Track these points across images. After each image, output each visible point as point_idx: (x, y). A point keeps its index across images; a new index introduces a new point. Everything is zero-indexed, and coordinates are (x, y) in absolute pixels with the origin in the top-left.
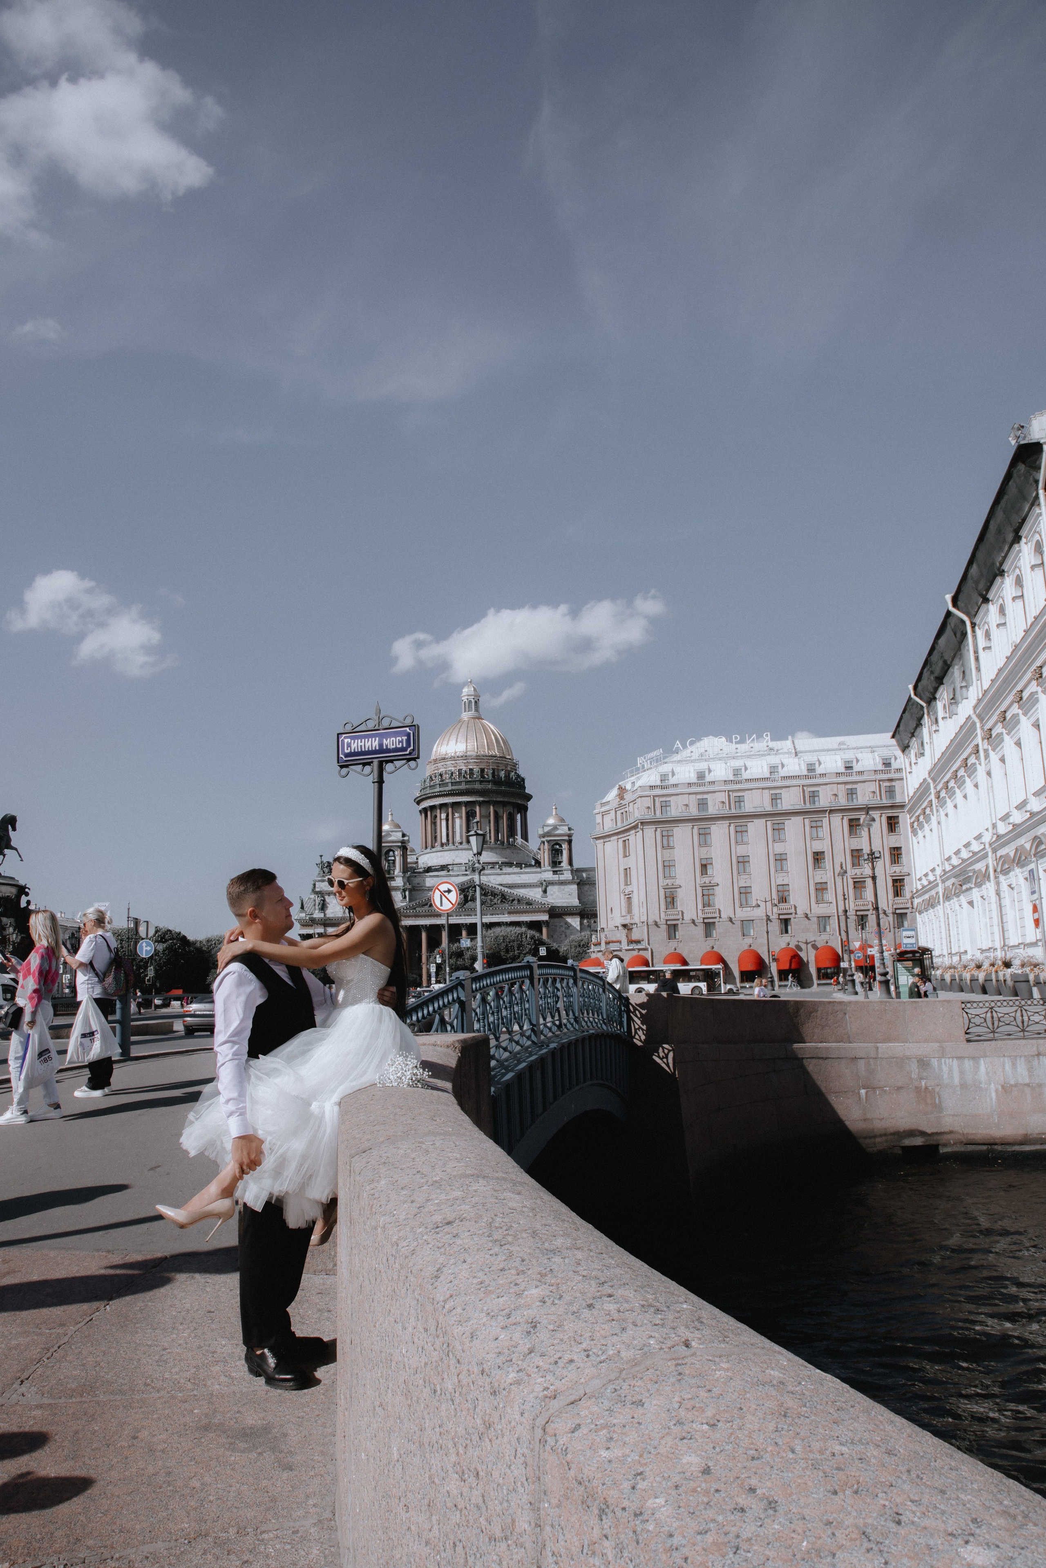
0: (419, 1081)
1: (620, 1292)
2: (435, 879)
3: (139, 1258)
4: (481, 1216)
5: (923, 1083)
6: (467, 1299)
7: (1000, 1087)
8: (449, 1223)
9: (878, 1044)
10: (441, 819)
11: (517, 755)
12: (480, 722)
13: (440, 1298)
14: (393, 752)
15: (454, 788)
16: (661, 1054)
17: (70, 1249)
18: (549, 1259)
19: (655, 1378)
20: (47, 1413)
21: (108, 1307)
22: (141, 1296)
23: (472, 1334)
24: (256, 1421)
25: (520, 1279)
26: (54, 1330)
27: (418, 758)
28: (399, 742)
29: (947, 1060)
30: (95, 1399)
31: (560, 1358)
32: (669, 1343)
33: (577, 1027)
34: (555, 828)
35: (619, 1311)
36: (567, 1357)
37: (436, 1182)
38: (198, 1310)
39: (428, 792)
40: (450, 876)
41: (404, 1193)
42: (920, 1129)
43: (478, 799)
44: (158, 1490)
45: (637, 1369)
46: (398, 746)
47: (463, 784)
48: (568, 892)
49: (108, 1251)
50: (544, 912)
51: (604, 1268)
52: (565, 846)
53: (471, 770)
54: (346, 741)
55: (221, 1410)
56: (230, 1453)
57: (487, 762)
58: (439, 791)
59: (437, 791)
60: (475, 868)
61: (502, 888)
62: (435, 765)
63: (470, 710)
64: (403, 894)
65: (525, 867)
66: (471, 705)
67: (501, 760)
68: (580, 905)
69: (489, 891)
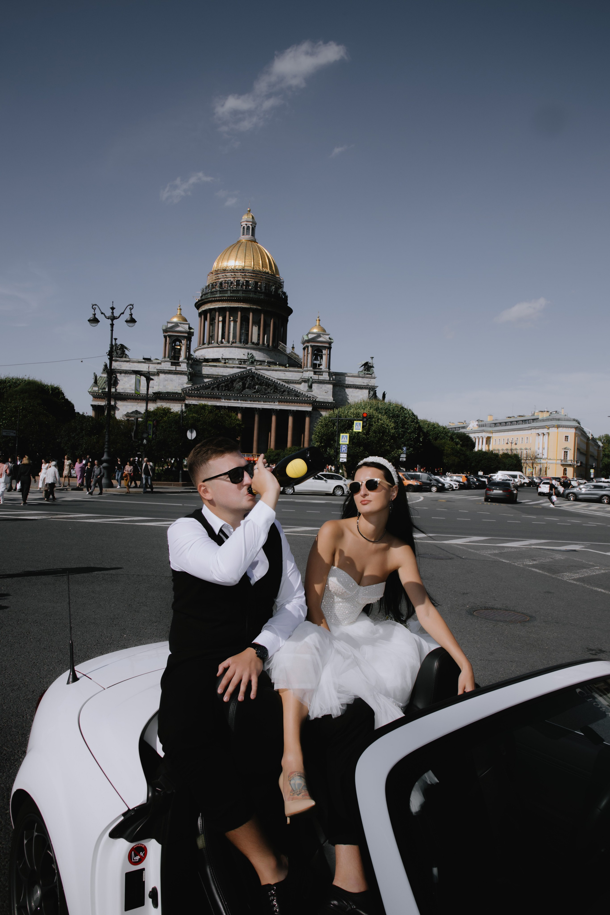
2: (214, 368)
10: (219, 321)
12: (256, 245)
15: (232, 295)
34: (319, 336)
39: (209, 297)
40: (227, 367)
43: (252, 307)
47: (241, 292)
48: (325, 390)
50: (310, 403)
52: (324, 352)
53: (247, 282)
57: (261, 277)
58: (219, 297)
59: (216, 297)
60: (253, 361)
61: (275, 380)
62: (215, 276)
63: (248, 234)
64: (189, 377)
65: (289, 366)
66: (249, 230)
67: (272, 278)
68: (334, 402)
69: (265, 382)
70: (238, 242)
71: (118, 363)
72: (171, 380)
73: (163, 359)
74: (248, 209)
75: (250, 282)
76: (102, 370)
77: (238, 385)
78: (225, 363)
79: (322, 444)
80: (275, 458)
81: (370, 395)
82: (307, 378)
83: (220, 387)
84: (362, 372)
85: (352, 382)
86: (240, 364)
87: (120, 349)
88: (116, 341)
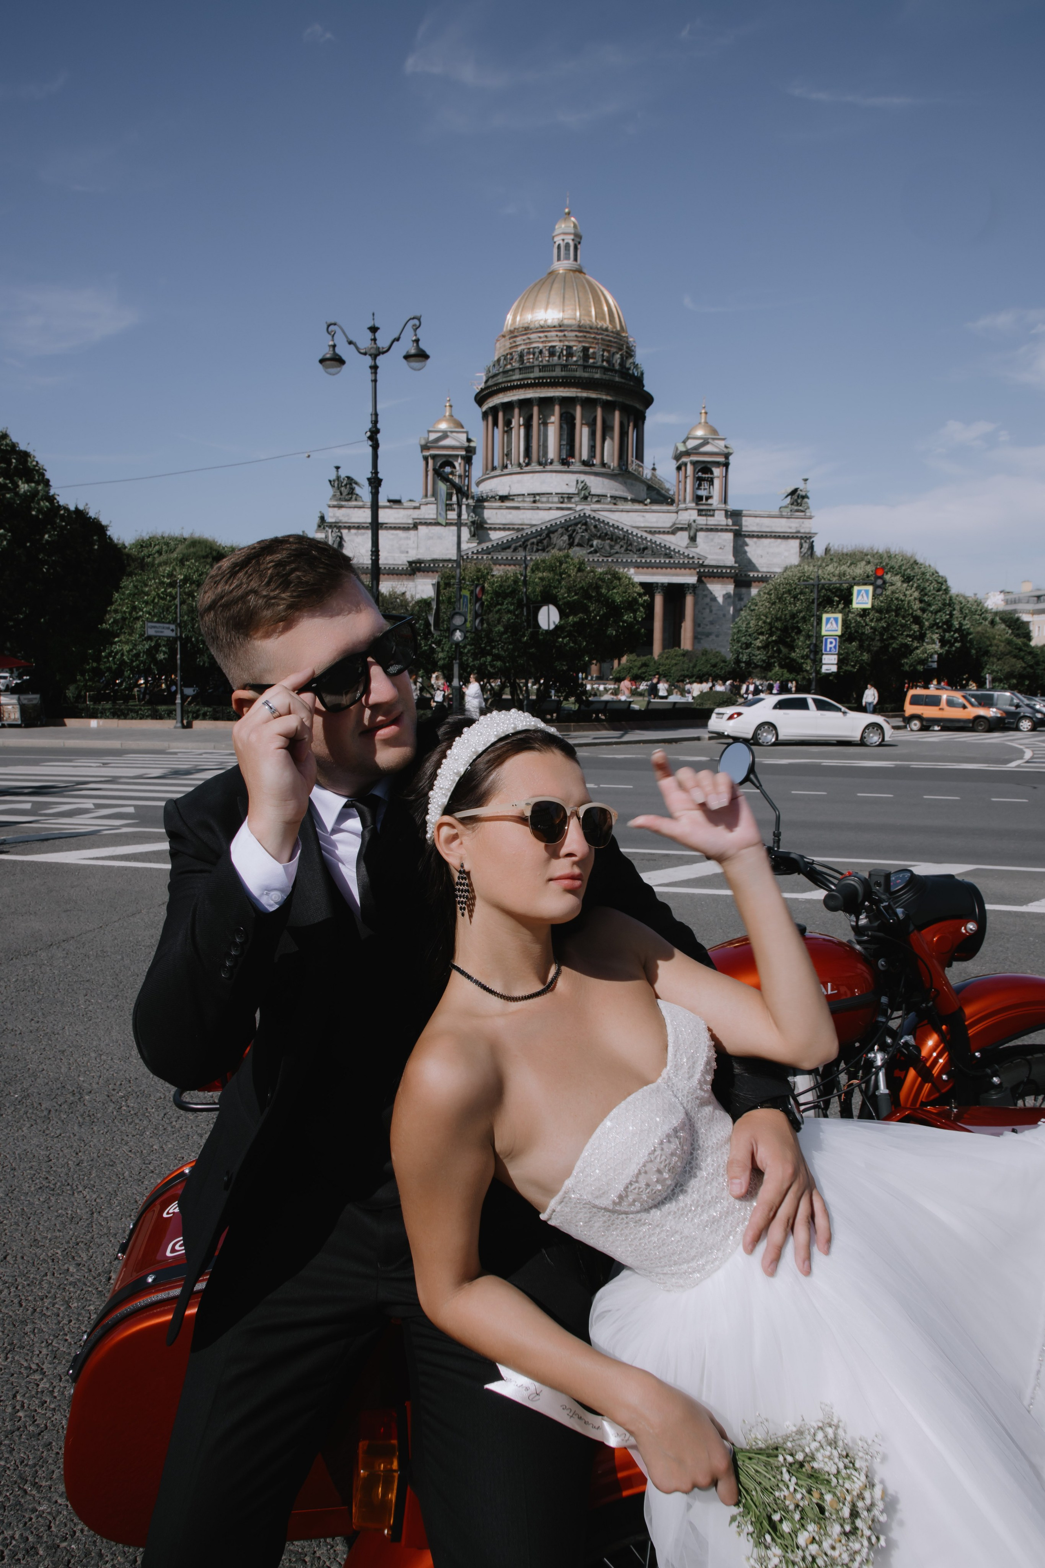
2: (514, 512)
10: (520, 426)
12: (584, 278)
15: (542, 374)
34: (706, 442)
39: (500, 381)
40: (538, 508)
43: (579, 395)
47: (558, 369)
48: (718, 543)
50: (690, 569)
52: (717, 471)
53: (569, 348)
57: (594, 338)
58: (518, 380)
59: (514, 381)
60: (586, 496)
61: (629, 528)
62: (511, 341)
63: (568, 258)
64: (472, 529)
65: (651, 503)
66: (569, 250)
67: (614, 338)
68: (737, 565)
69: (609, 533)
70: (551, 273)
71: (343, 510)
72: (440, 537)
73: (424, 500)
74: (567, 210)
75: (575, 348)
76: (316, 527)
77: (561, 540)
78: (534, 502)
79: (774, 638)
80: (640, 671)
81: (802, 549)
82: (687, 522)
83: (527, 545)
84: (786, 507)
85: (768, 527)
86: (562, 503)
87: (346, 485)
88: (338, 471)
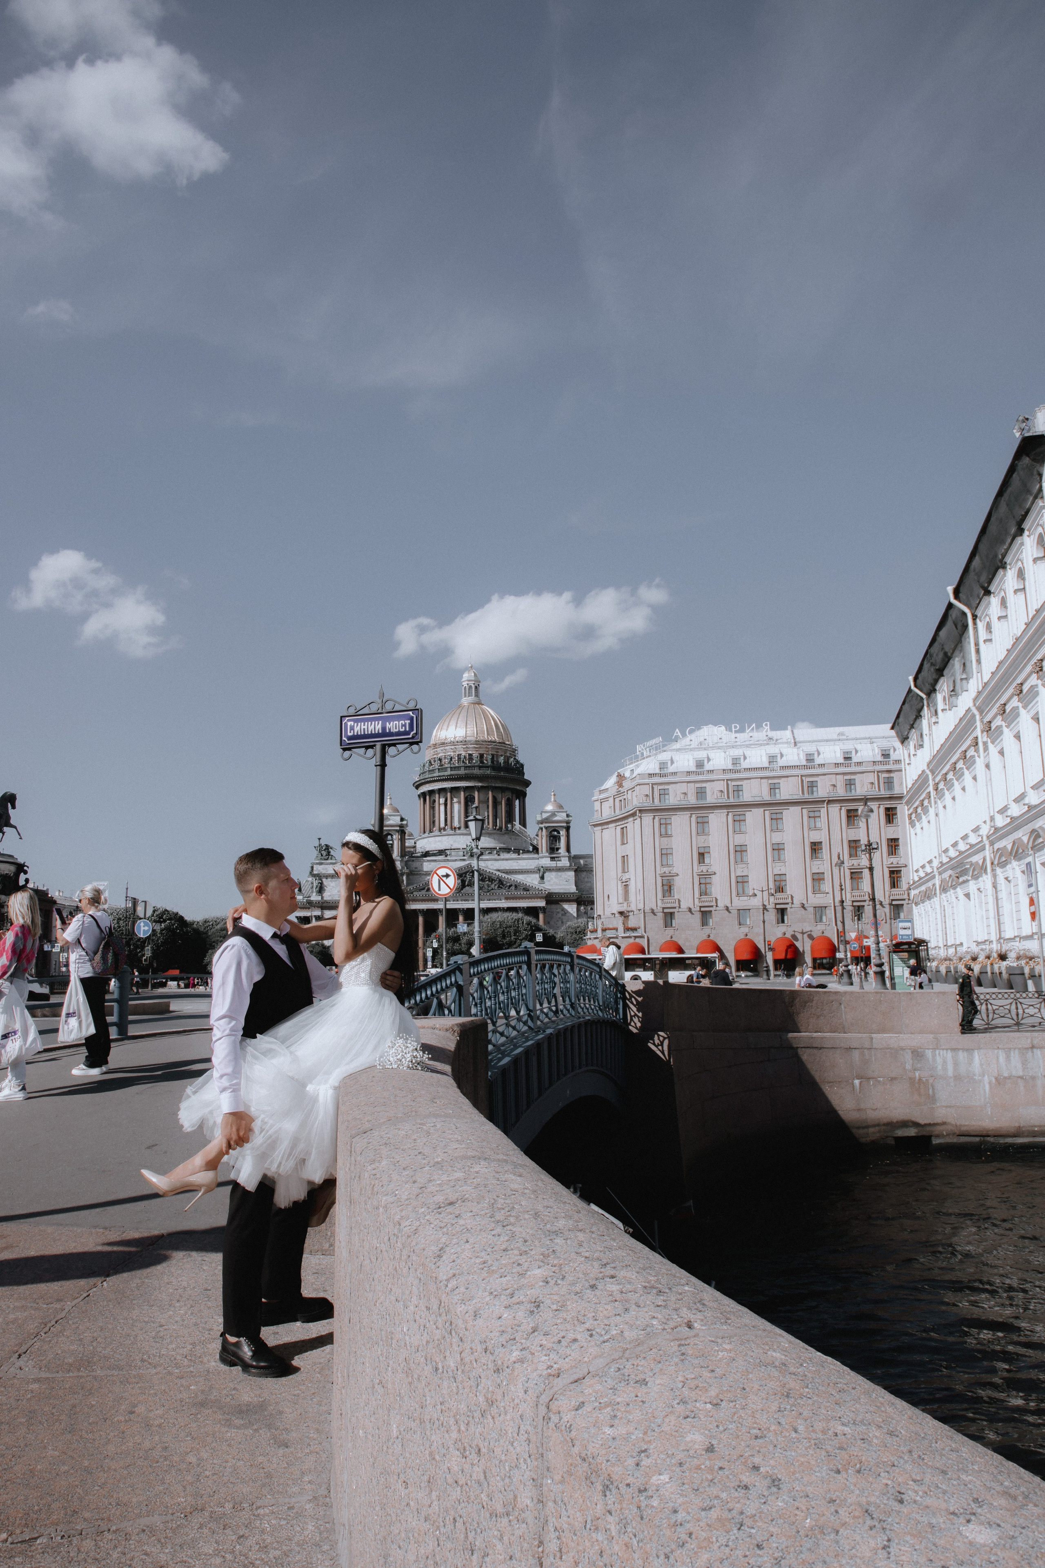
0: (418, 1064)
1: (622, 1273)
3: (136, 1235)
4: (483, 1197)
5: (917, 1074)
6: (470, 1278)
7: (994, 1080)
8: (451, 1204)
9: (874, 1035)
10: (439, 804)
11: (516, 741)
12: (480, 708)
13: (443, 1277)
14: (396, 736)
15: (453, 773)
16: (657, 1042)
17: (67, 1225)
18: (551, 1240)
19: (658, 1359)
20: (44, 1387)
21: (105, 1283)
22: (138, 1273)
23: (475, 1312)
24: (251, 1398)
25: (522, 1260)
26: (52, 1305)
27: (421, 742)
28: (403, 725)
29: (941, 1052)
30: (92, 1374)
31: (563, 1337)
32: (672, 1324)
33: (573, 1013)
34: (553, 814)
35: (622, 1292)
36: (571, 1336)
37: (438, 1163)
38: (194, 1288)
39: (427, 777)
40: (448, 860)
41: (406, 1173)
42: (913, 1119)
43: (477, 784)
44: (155, 1465)
45: (640, 1348)
46: (401, 730)
47: (462, 769)
48: (565, 878)
49: (106, 1228)
50: (541, 898)
51: (606, 1250)
52: (563, 833)
53: (470, 755)
54: (349, 724)
55: (217, 1386)
56: (226, 1429)
57: (487, 747)
58: (438, 776)
59: (436, 776)
60: (472, 854)
61: (493, 871)
62: (434, 751)
63: (471, 695)
65: (523, 853)
66: (471, 692)
67: (501, 746)
68: (578, 892)
74: (470, 665)
75: (474, 755)
78: (446, 856)
82: (540, 866)
87: (325, 850)
